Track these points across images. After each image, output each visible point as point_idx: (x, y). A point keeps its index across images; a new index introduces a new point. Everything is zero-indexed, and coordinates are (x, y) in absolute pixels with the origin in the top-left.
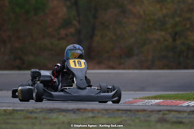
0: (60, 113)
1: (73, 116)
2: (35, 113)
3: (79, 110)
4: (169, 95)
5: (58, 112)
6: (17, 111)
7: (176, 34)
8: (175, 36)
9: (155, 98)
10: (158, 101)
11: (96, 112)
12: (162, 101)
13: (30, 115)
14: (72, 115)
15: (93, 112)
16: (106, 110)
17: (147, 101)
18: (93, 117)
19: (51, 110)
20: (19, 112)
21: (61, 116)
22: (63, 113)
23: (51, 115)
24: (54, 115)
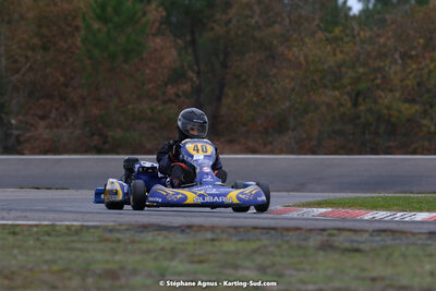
0: (156, 233)
1: (180, 238)
2: (118, 231)
3: (189, 227)
5: (156, 230)
6: (88, 227)
7: (358, 94)
8: (357, 98)
9: (319, 204)
10: (324, 210)
11: (219, 231)
12: (330, 210)
13: (108, 235)
14: (179, 236)
15: (213, 232)
16: (236, 228)
17: (305, 210)
18: (213, 240)
19: (145, 228)
20: (92, 230)
21: (160, 238)
22: (164, 233)
23: (143, 235)
24: (149, 236)
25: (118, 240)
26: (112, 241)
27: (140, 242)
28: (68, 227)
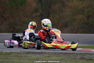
0: (32, 54)
1: (39, 56)
2: (21, 54)
3: (42, 53)
4: (86, 46)
5: (32, 53)
7: (89, 16)
10: (80, 49)
11: (50, 54)
12: (82, 49)
13: (18, 55)
15: (49, 54)
16: (55, 53)
18: (49, 56)
19: (29, 53)
20: (13, 53)
21: (33, 56)
22: (34, 54)
23: (28, 55)
24: (30, 55)
25: (21, 56)
26: (19, 57)
27: (27, 57)
28: (6, 53)
